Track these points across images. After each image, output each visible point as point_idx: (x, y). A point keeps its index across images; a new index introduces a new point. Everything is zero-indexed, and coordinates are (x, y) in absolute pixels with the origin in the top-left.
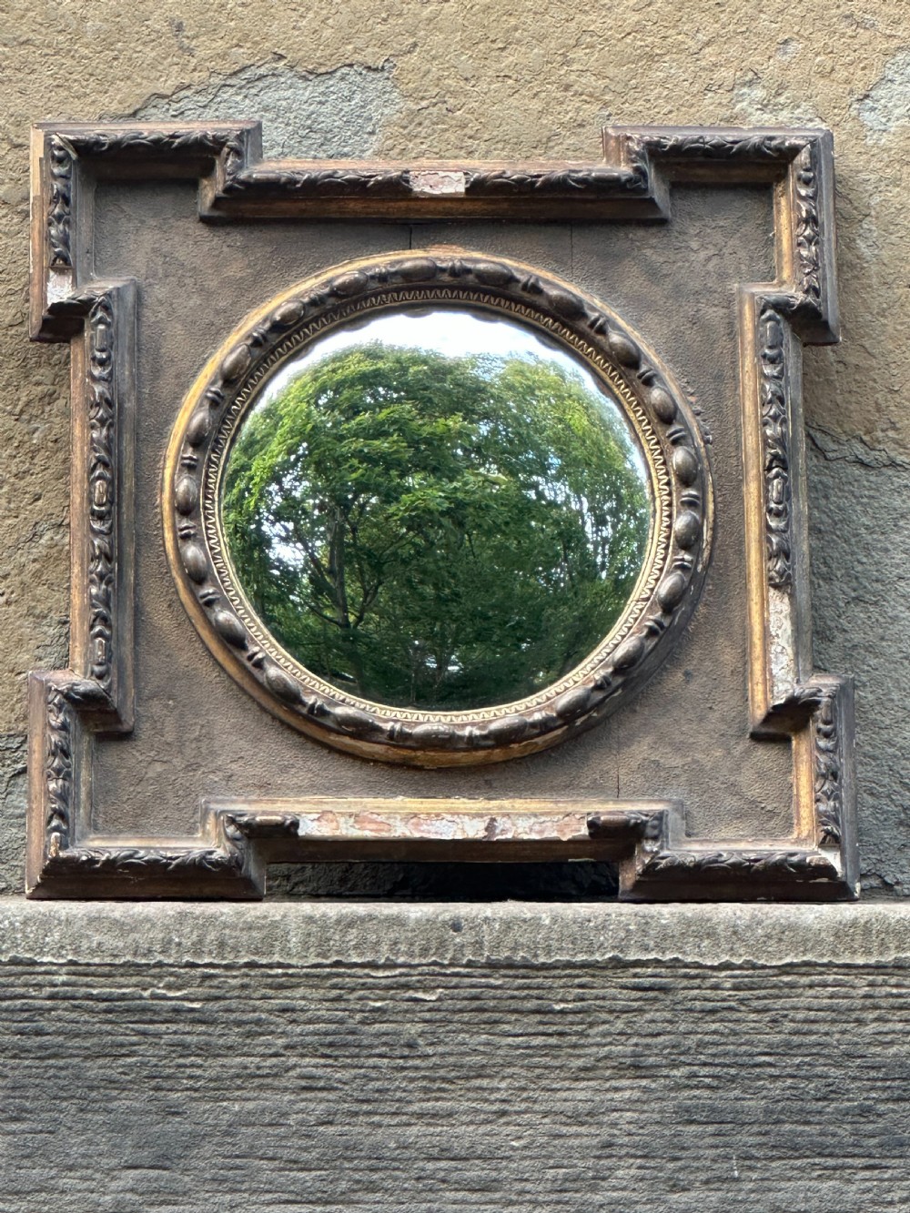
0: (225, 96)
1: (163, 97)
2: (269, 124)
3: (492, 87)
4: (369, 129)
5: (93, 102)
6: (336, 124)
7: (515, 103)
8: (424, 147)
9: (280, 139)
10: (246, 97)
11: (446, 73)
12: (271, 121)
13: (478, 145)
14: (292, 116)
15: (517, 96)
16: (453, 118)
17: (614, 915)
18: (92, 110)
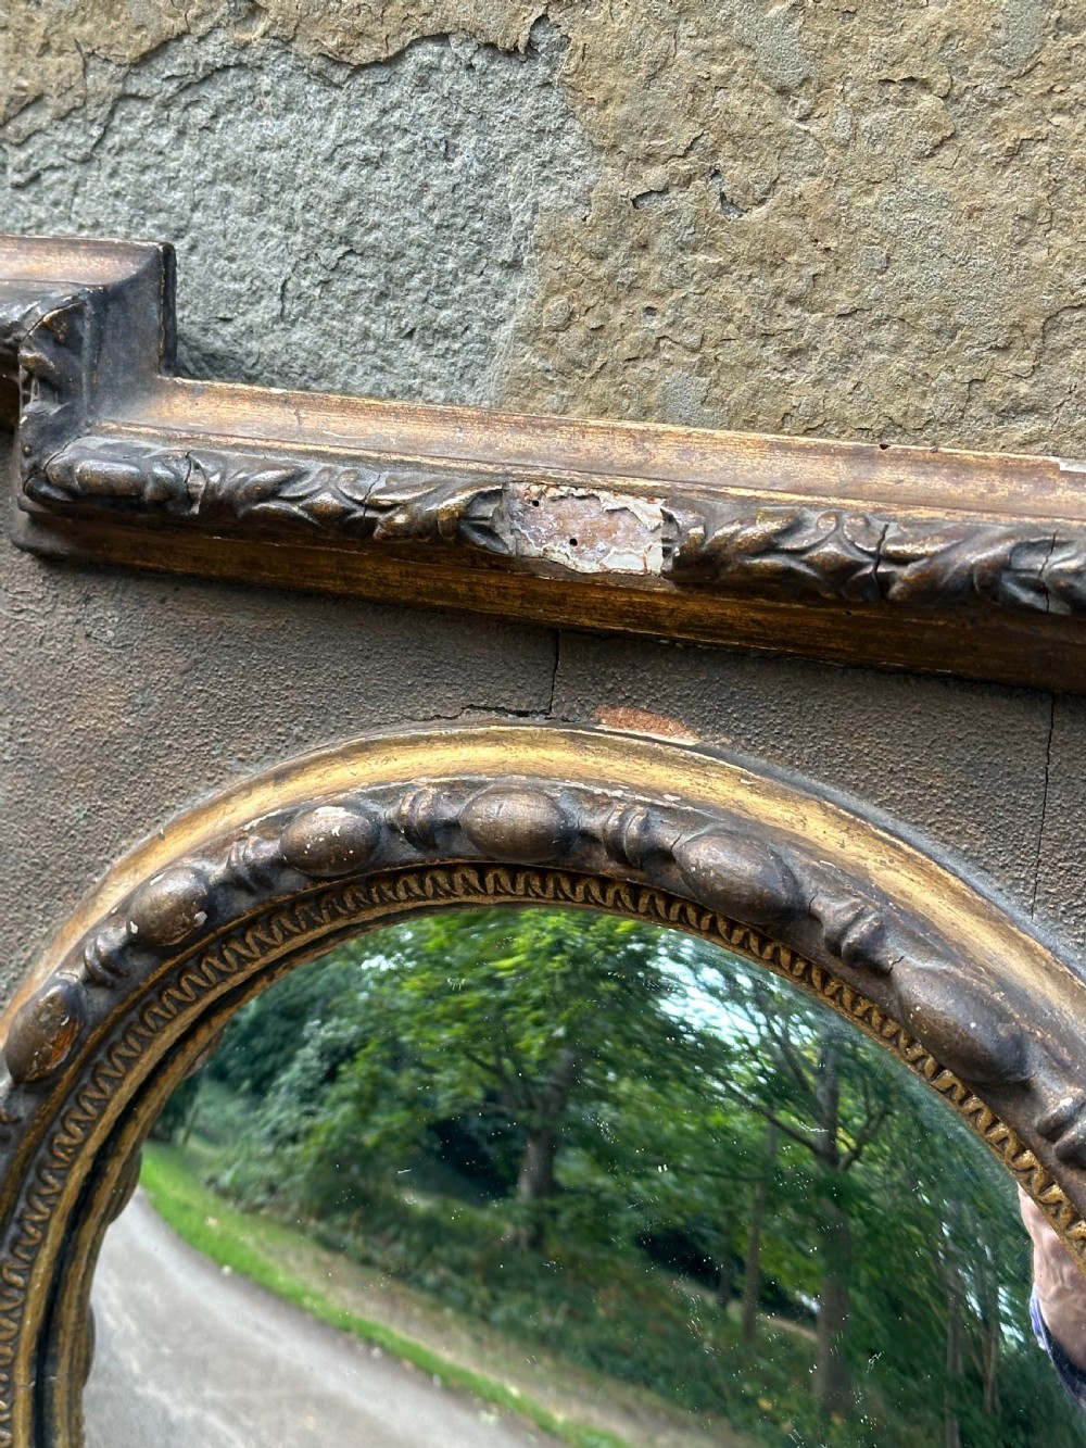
0: (131, 130)
2: (245, 222)
3: (865, 122)
4: (506, 254)
6: (414, 232)
7: (944, 184)
8: (655, 323)
9: (274, 273)
10: (182, 133)
11: (718, 69)
12: (250, 214)
13: (820, 327)
14: (299, 200)
15: (947, 155)
16: (742, 233)
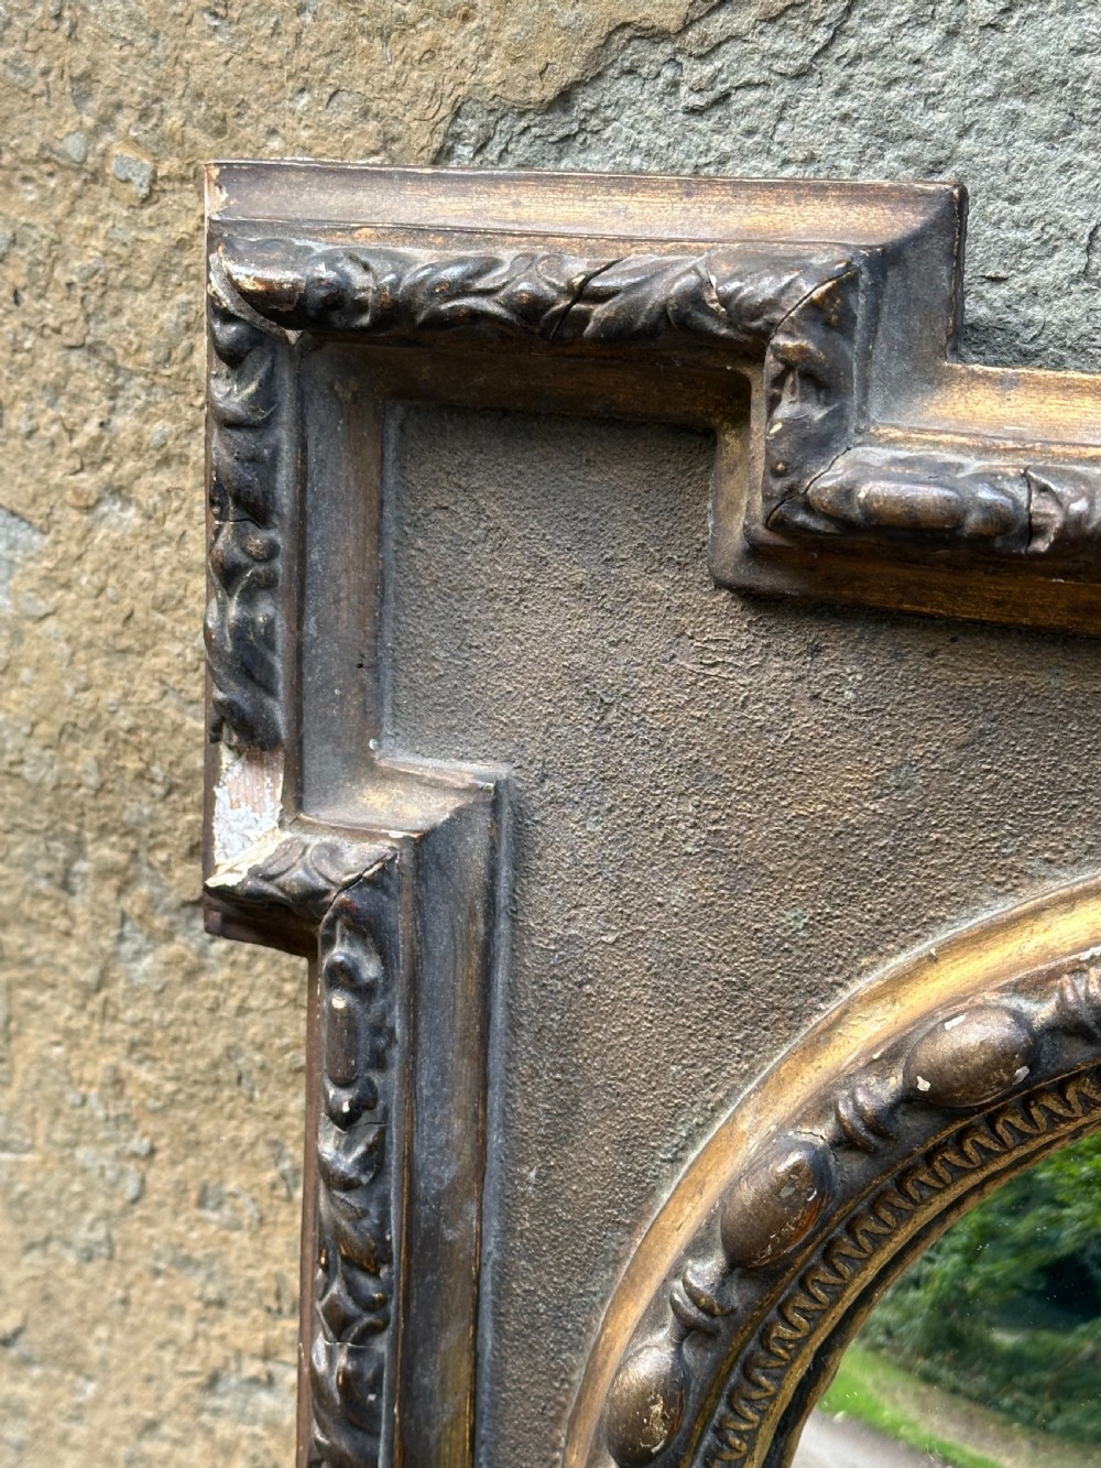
0: (874, 34)
1: (655, 36)
2: (1039, 149)
5: (431, 53)
9: (1079, 216)
10: (952, 34)
12: (1049, 138)
18: (427, 85)
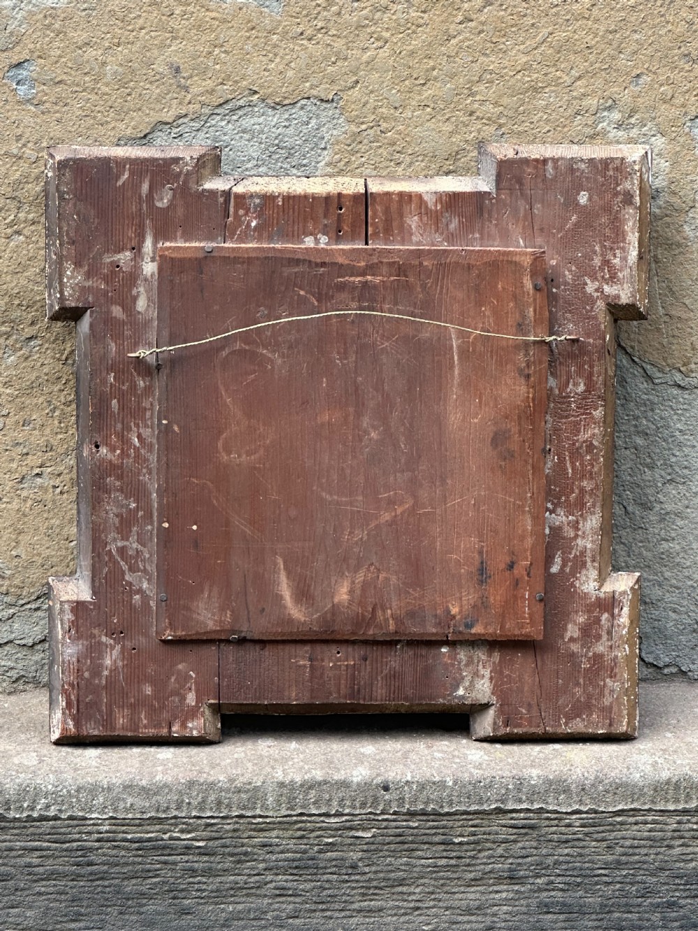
0: (213, 122)
1: (168, 123)
2: (247, 143)
3: (415, 114)
4: (322, 146)
5: (114, 128)
6: (297, 142)
7: (433, 126)
8: (363, 159)
9: (255, 155)
10: (229, 122)
11: (380, 104)
12: (249, 140)
13: (404, 158)
14: (264, 137)
15: (433, 120)
16: (385, 138)
17: (497, 778)
18: (112, 134)
